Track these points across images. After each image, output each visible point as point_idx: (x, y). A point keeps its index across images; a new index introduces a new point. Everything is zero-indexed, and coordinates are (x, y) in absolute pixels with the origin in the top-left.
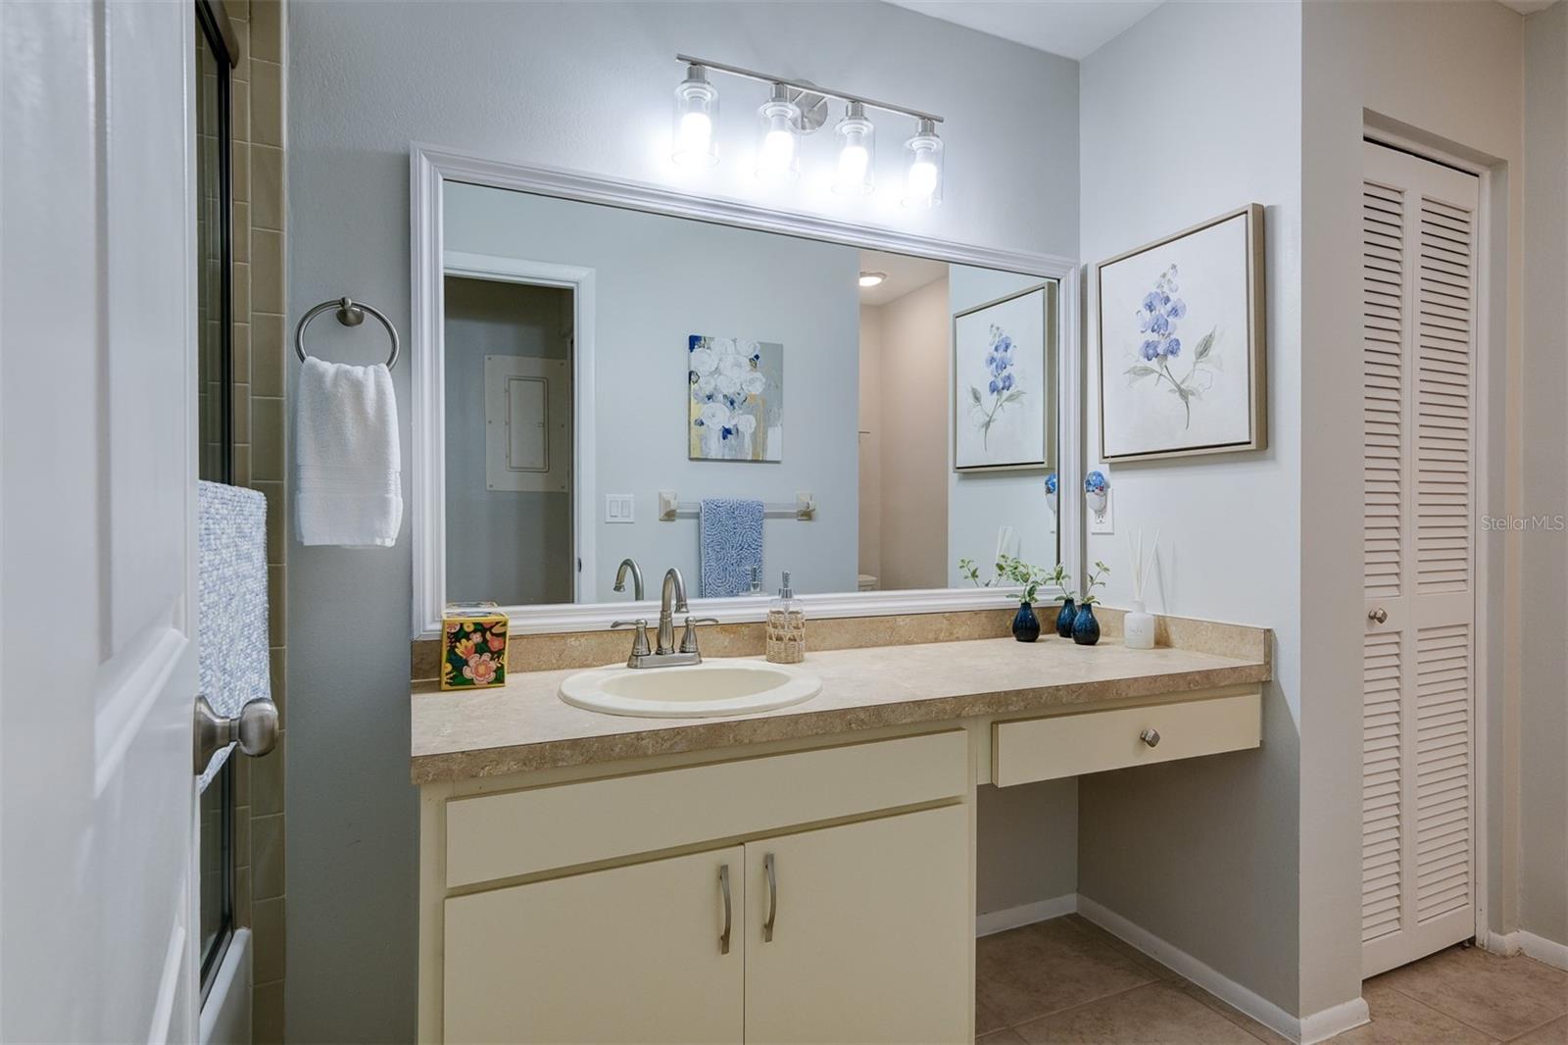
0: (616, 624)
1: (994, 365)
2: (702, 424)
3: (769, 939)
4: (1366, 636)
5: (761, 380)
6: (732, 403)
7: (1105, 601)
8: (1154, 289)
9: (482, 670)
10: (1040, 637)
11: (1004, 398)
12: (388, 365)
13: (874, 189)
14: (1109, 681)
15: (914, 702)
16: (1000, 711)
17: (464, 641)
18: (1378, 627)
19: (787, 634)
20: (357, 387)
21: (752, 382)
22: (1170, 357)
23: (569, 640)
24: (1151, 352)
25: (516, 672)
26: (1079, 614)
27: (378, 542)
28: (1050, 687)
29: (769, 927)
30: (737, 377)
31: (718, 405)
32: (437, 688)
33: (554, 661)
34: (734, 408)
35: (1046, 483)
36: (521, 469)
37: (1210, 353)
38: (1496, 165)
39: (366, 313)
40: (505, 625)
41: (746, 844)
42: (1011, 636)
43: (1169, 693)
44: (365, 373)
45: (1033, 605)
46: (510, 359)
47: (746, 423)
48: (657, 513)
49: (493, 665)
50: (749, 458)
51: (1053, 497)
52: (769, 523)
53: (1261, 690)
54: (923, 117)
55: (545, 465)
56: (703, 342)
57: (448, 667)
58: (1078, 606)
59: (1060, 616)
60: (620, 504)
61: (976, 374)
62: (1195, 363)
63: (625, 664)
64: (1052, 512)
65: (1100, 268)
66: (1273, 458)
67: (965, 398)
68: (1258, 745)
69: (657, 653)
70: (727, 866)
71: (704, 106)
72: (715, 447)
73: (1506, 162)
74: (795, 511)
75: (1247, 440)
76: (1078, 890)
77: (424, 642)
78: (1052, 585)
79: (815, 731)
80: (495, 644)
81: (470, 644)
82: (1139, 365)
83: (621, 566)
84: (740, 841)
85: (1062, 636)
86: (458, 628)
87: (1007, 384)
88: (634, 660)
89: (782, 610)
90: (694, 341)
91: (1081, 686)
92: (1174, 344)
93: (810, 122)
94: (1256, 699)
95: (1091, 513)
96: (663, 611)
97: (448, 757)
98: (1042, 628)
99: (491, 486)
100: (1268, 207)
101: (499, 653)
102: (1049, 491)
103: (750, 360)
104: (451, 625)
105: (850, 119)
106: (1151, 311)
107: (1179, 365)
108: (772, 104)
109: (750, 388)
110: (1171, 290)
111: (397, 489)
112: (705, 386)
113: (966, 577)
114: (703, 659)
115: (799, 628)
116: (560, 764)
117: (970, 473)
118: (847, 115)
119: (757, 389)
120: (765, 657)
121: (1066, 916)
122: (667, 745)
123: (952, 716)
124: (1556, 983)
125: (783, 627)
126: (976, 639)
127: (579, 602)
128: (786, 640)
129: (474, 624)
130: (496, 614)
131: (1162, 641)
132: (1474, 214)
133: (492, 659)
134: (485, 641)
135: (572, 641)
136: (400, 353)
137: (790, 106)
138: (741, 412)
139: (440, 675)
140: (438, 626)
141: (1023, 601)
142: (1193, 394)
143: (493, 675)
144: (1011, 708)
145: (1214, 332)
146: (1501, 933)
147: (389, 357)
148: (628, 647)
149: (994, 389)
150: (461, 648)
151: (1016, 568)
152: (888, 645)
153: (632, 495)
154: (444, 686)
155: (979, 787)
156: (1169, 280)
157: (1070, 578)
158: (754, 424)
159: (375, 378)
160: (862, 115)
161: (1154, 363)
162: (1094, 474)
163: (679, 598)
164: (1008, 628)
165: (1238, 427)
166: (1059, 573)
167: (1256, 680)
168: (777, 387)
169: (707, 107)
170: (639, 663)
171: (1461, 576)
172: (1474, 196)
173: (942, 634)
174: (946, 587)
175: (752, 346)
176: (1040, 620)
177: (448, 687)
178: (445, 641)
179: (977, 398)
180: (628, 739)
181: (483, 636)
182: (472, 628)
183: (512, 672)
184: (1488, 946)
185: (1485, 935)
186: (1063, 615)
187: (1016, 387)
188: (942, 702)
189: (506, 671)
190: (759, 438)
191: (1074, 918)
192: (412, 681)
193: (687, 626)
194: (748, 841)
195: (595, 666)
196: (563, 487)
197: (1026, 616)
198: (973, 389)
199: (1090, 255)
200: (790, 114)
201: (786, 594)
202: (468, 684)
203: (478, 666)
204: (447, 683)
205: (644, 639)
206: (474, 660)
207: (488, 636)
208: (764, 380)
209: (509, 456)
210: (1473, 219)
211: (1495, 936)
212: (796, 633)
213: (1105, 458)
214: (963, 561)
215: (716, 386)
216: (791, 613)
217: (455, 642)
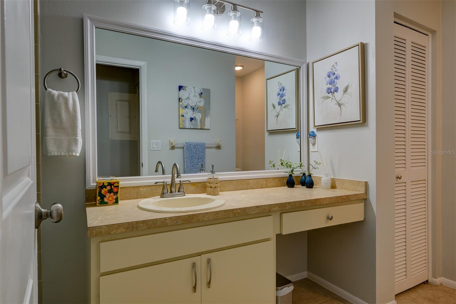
0: (156, 183)
1: (280, 96)
2: (183, 116)
3: (209, 287)
4: (396, 183)
5: (203, 101)
6: (193, 109)
7: (315, 174)
8: (330, 71)
9: (111, 199)
10: (295, 186)
11: (282, 107)
12: (77, 92)
13: (241, 35)
14: (317, 199)
15: (256, 206)
16: (283, 209)
17: (104, 189)
18: (399, 181)
19: (213, 186)
20: (66, 100)
21: (200, 102)
22: (335, 93)
23: (140, 188)
24: (329, 91)
25: (122, 200)
26: (307, 178)
27: (74, 154)
28: (299, 201)
29: (209, 283)
30: (195, 100)
31: (189, 110)
32: (95, 205)
33: (135, 196)
34: (194, 111)
35: (297, 135)
36: (121, 132)
37: (348, 92)
38: (433, 32)
39: (68, 73)
40: (118, 183)
41: (201, 255)
42: (286, 186)
43: (336, 203)
44: (69, 95)
45: (293, 175)
46: (117, 94)
47: (198, 116)
48: (168, 147)
49: (115, 197)
50: (200, 128)
51: (299, 140)
52: (207, 150)
53: (364, 202)
54: (256, 11)
55: (129, 131)
56: (183, 88)
57: (99, 198)
58: (307, 176)
59: (301, 179)
60: (156, 144)
61: (274, 99)
62: (343, 95)
63: (160, 196)
64: (298, 145)
65: (313, 63)
66: (367, 126)
67: (270, 107)
68: (363, 220)
69: (170, 193)
70: (195, 263)
71: (184, 4)
72: (188, 124)
73: (436, 31)
74: (215, 146)
75: (359, 120)
76: (308, 270)
77: (90, 190)
78: (298, 169)
79: (224, 217)
80: (115, 190)
81: (106, 190)
82: (326, 95)
83: (157, 164)
84: (199, 254)
85: (302, 185)
86: (102, 184)
87: (284, 102)
88: (163, 195)
89: (212, 177)
90: (180, 88)
91: (309, 200)
92: (337, 88)
93: (219, 11)
94: (362, 204)
95: (311, 145)
96: (172, 178)
97: (100, 227)
98: (296, 183)
99: (111, 138)
100: (365, 43)
101: (116, 193)
102: (297, 138)
103: (199, 94)
104: (100, 183)
105: (232, 11)
106: (329, 78)
107: (338, 95)
108: (207, 5)
109: (199, 104)
110: (336, 71)
111: (80, 136)
112: (184, 103)
113: (271, 167)
114: (186, 195)
115: (217, 184)
116: (139, 229)
117: (273, 132)
118: (232, 9)
119: (202, 104)
120: (206, 194)
121: (304, 279)
122: (175, 221)
123: (268, 211)
124: (452, 293)
125: (212, 183)
126: (274, 187)
127: (142, 176)
128: (213, 188)
129: (108, 183)
130: (115, 179)
131: (333, 187)
132: (427, 48)
133: (114, 195)
134: (112, 189)
135: (141, 189)
136: (81, 89)
137: (213, 6)
138: (196, 112)
139: (96, 201)
140: (95, 184)
141: (290, 174)
142: (342, 105)
143: (114, 201)
144: (287, 208)
145: (349, 84)
146: (436, 279)
147: (77, 90)
148: (160, 191)
149: (279, 104)
150: (103, 191)
151: (287, 164)
152: (246, 189)
153: (160, 141)
154: (98, 205)
155: (276, 235)
156: (335, 67)
157: (304, 166)
158: (201, 116)
159: (72, 96)
160: (237, 10)
161: (330, 95)
162: (312, 132)
163: (178, 173)
164: (285, 183)
165: (356, 116)
166: (301, 165)
167: (363, 198)
168: (208, 104)
169: (185, 5)
170: (164, 196)
171: (424, 164)
172: (426, 41)
173: (264, 185)
174: (264, 170)
175: (200, 90)
176: (295, 180)
177: (99, 205)
178: (98, 189)
179: (274, 107)
180: (162, 220)
181: (111, 187)
182: (107, 184)
183: (121, 200)
184: (432, 283)
185: (431, 279)
186: (302, 179)
187: (287, 103)
188: (264, 206)
189: (119, 200)
190: (202, 121)
191: (306, 279)
192: (86, 203)
193: (180, 183)
194: (202, 254)
195: (149, 197)
196: (136, 139)
197: (290, 179)
198: (273, 104)
199: (310, 59)
200: (213, 9)
201: (213, 172)
202: (106, 204)
203: (109, 197)
204: (98, 203)
205: (166, 188)
206: (108, 195)
207: (113, 187)
208: (204, 101)
209: (117, 128)
210: (426, 49)
211: (434, 279)
212: (216, 185)
213: (315, 126)
214: (270, 161)
215: (188, 103)
216: (215, 178)
217: (101, 189)
